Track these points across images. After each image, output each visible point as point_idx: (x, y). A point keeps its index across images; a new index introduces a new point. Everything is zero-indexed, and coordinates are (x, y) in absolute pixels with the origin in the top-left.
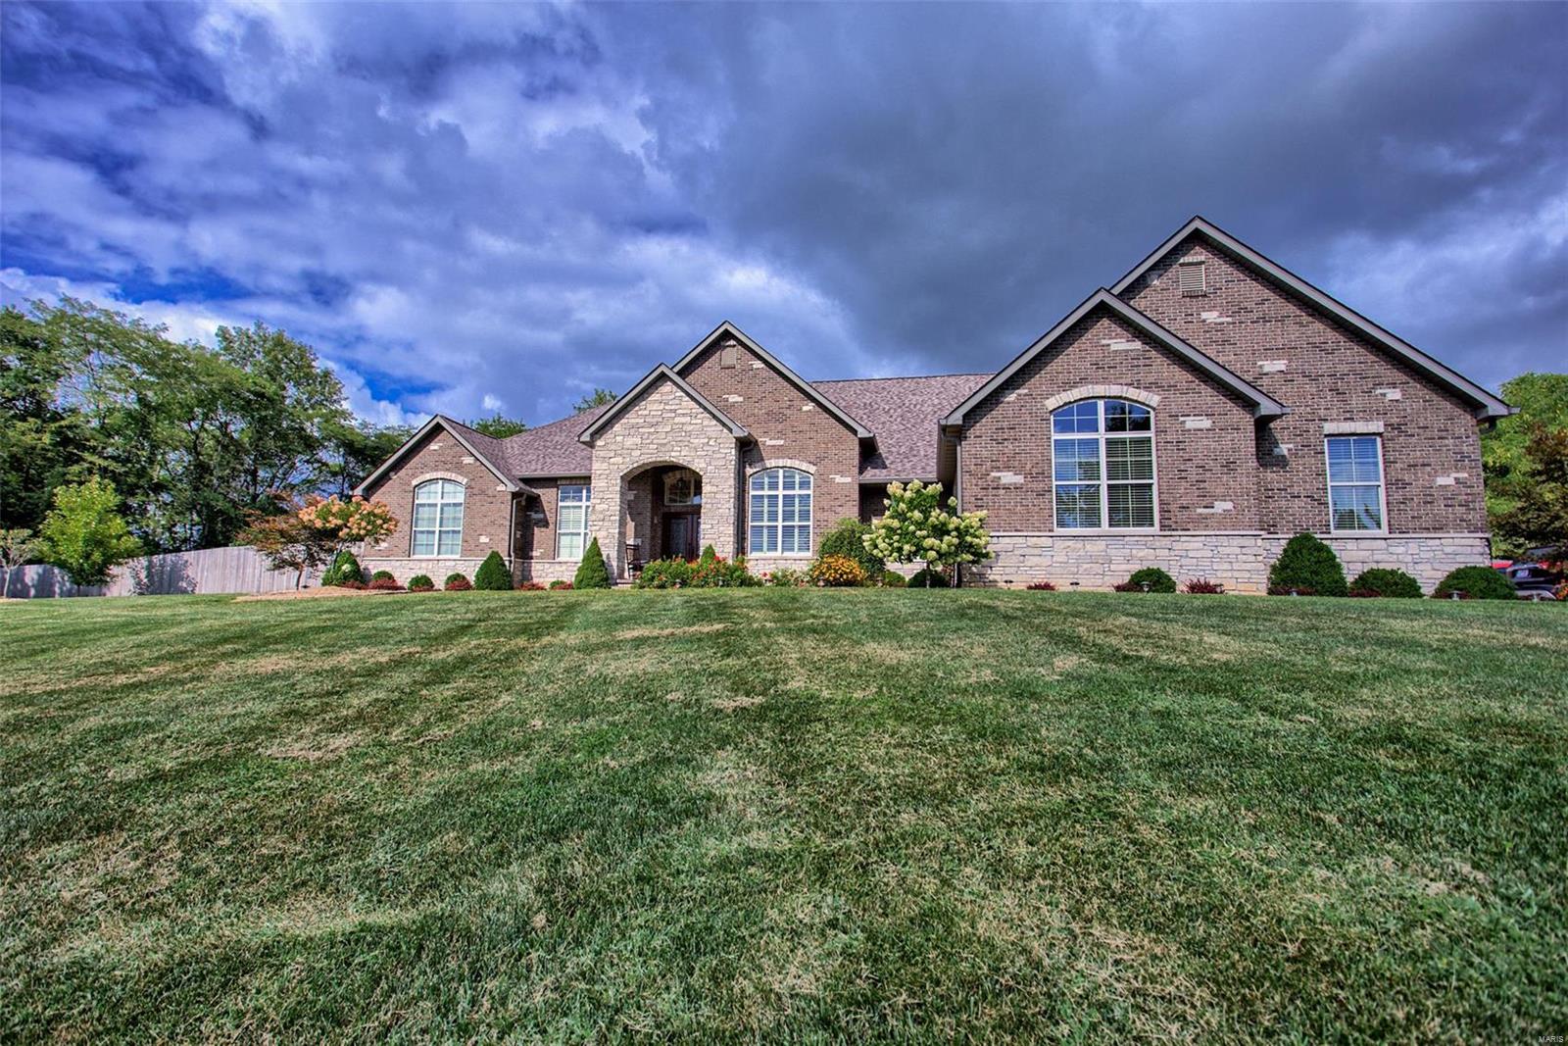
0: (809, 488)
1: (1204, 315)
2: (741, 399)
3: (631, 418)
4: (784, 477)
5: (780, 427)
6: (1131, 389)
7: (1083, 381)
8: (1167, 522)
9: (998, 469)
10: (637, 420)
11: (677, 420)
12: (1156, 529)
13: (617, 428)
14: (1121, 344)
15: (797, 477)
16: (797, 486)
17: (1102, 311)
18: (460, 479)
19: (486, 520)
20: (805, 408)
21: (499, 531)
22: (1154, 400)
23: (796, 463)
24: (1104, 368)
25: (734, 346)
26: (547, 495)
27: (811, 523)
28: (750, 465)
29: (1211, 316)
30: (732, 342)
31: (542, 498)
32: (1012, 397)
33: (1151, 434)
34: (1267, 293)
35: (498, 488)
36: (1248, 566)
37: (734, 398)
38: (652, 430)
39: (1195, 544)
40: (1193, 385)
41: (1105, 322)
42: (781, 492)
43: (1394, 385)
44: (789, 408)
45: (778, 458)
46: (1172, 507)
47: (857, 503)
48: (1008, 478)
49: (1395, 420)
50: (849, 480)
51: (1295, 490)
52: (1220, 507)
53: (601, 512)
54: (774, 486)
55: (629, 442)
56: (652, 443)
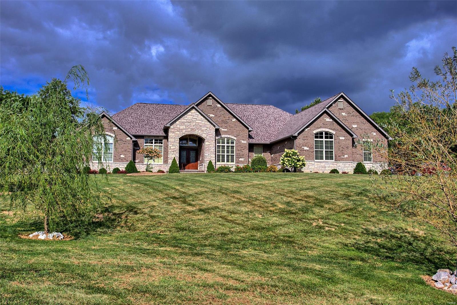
0: (234, 144)
1: (342, 114)
2: (214, 116)
3: (182, 120)
4: (227, 140)
5: (226, 125)
6: (330, 130)
7: (321, 127)
8: (336, 159)
9: (304, 146)
10: (184, 121)
11: (197, 121)
12: (334, 161)
13: (177, 122)
14: (328, 120)
15: (230, 140)
16: (230, 143)
17: (325, 112)
18: (112, 135)
19: (123, 150)
20: (233, 120)
21: (128, 153)
22: (334, 133)
23: (230, 136)
24: (325, 125)
25: (211, 99)
26: (140, 141)
27: (235, 154)
28: (217, 136)
29: (344, 114)
30: (211, 98)
31: (138, 142)
32: (306, 130)
33: (333, 140)
34: (354, 110)
35: (127, 139)
36: (350, 169)
37: (212, 115)
38: (189, 124)
39: (341, 164)
40: (341, 130)
41: (325, 114)
42: (226, 145)
43: (374, 132)
44: (228, 119)
45: (225, 134)
46: (337, 156)
47: (248, 149)
48: (306, 148)
49: (375, 139)
50: (246, 142)
51: (358, 153)
52: (346, 156)
53: (173, 149)
54: (223, 143)
55: (182, 127)
56: (189, 128)
